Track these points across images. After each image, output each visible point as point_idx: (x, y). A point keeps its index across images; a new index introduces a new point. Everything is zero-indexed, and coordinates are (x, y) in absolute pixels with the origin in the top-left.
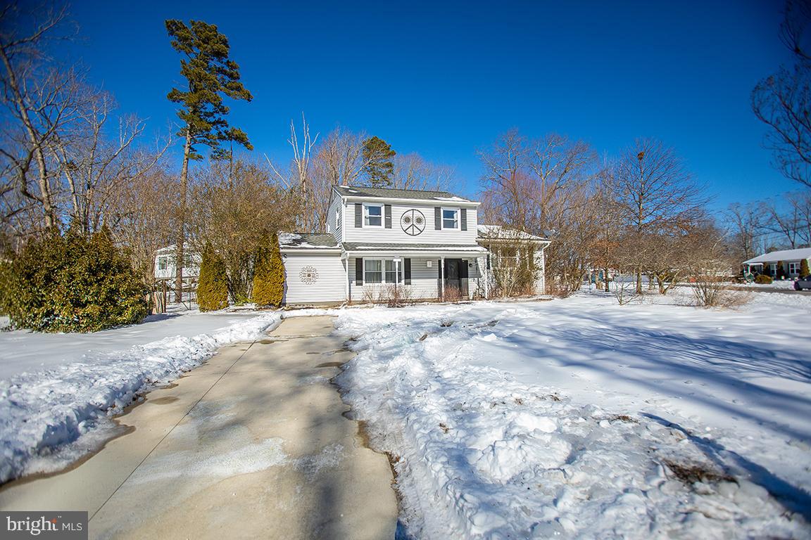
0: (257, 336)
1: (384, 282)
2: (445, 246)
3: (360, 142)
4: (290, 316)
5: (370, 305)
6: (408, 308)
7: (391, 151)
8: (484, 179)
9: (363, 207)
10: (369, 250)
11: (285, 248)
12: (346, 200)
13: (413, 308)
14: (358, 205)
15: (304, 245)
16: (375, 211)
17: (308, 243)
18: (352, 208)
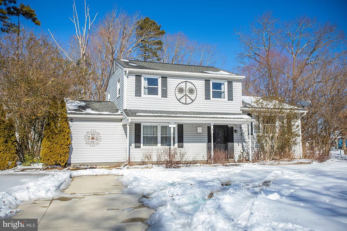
0: (54, 193)
1: (159, 145)
2: (214, 114)
3: (135, 22)
4: (78, 175)
5: (149, 165)
6: (183, 168)
7: (161, 30)
8: (241, 56)
9: (143, 78)
10: (148, 116)
11: (71, 113)
12: (127, 72)
13: (188, 169)
14: (138, 77)
15: (89, 111)
16: (152, 82)
17: (92, 109)
18: (133, 78)
